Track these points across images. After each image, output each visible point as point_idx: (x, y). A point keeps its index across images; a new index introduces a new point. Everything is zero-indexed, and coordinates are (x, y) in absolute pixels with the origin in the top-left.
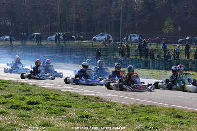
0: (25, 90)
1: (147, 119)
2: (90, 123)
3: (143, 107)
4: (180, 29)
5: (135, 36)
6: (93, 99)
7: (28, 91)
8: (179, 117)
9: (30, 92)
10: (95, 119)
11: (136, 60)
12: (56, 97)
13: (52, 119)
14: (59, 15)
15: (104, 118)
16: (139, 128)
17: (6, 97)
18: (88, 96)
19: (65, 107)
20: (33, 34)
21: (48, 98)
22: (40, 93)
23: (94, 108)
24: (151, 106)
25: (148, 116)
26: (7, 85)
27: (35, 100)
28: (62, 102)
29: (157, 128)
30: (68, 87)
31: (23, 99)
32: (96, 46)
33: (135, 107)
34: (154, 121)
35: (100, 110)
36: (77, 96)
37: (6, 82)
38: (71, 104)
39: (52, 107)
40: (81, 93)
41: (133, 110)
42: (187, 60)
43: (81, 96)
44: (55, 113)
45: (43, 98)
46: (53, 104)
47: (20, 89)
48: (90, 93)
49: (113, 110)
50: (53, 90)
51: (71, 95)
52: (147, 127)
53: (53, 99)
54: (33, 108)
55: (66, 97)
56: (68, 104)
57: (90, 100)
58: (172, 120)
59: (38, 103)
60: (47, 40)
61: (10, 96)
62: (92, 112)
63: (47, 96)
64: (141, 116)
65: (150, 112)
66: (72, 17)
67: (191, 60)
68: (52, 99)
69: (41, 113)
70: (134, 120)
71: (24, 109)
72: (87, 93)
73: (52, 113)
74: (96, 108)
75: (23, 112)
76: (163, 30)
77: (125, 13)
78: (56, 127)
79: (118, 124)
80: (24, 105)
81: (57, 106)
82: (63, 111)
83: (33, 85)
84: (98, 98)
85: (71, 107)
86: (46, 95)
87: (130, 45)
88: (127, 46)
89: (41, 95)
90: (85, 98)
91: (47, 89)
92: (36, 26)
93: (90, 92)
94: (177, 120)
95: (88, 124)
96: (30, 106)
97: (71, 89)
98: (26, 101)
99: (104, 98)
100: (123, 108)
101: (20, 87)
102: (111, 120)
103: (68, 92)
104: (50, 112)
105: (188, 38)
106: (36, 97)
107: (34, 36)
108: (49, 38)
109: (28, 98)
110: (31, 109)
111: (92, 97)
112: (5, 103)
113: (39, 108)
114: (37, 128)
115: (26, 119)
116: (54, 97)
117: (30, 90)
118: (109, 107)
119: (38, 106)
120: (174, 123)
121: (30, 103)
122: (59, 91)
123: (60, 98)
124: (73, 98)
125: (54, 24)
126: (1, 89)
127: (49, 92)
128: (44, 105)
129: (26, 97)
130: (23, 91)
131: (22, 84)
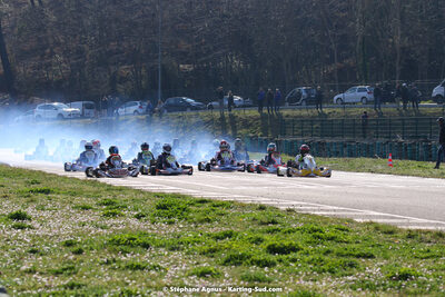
0: (265, 220)
6: (428, 236)
7: (274, 222)
9: (278, 226)
10: (424, 282)
12: (340, 235)
14: (359, 39)
17: (217, 238)
18: (417, 230)
19: (358, 256)
20: (297, 89)
21: (319, 237)
22: (301, 226)
23: (427, 258)
26: (224, 210)
27: (286, 243)
28: (353, 246)
31: (259, 241)
35: (441, 262)
36: (391, 233)
37: (223, 205)
38: (374, 251)
39: (326, 258)
40: (402, 224)
43: (401, 230)
44: (331, 272)
45: (309, 237)
46: (328, 252)
47: (254, 219)
48: (424, 224)
50: (336, 219)
51: (377, 229)
53: (332, 239)
55: (364, 234)
56: (365, 251)
57: (421, 240)
59: (294, 249)
61: (229, 235)
63: (318, 233)
68: (328, 239)
69: (296, 272)
72: (418, 224)
74: (433, 256)
75: (254, 270)
81: (339, 255)
83: (289, 210)
84: (441, 235)
85: (372, 256)
86: (315, 231)
89: (302, 230)
90: (411, 235)
91: (322, 217)
92: (304, 69)
93: (426, 221)
95: (408, 294)
98: (263, 246)
101: (257, 214)
103: (371, 223)
106: (291, 236)
107: (300, 94)
108: (336, 97)
109: (270, 240)
111: (429, 232)
112: (214, 251)
116: (333, 235)
117: (278, 219)
121: (272, 250)
122: (350, 221)
123: (349, 238)
124: (382, 236)
125: (350, 62)
126: (209, 221)
127: (325, 223)
128: (307, 254)
129: (266, 237)
130: (262, 223)
131: (262, 208)
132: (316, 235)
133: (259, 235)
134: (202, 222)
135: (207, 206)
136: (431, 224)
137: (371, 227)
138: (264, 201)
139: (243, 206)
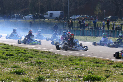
0: (6, 48)
1: (78, 64)
2: (42, 66)
3: (76, 57)
4: (105, 11)
5: (77, 16)
6: (46, 53)
7: (8, 48)
8: (97, 63)
10: (45, 64)
11: (77, 31)
12: (24, 52)
13: (20, 64)
15: (51, 63)
16: (72, 69)
18: (44, 51)
19: (29, 57)
20: (14, 15)
21: (19, 52)
23: (46, 58)
24: (81, 57)
25: (78, 62)
27: (11, 54)
28: (28, 55)
29: (82, 69)
30: (32, 46)
31: (4, 53)
32: (53, 22)
33: (71, 57)
34: (82, 65)
35: (50, 59)
36: (37, 51)
38: (33, 56)
39: (21, 57)
40: (40, 49)
41: (70, 59)
42: (108, 30)
43: (40, 51)
44: (22, 61)
45: (16, 52)
46: (21, 56)
47: (3, 47)
48: (45, 50)
49: (58, 59)
51: (34, 50)
52: (76, 68)
53: (22, 53)
54: (9, 58)
55: (30, 52)
57: (45, 54)
58: (92, 65)
59: (13, 55)
60: (23, 18)
62: (45, 61)
63: (19, 51)
64: (74, 62)
65: (80, 60)
66: (38, 4)
67: (110, 30)
68: (21, 53)
69: (13, 61)
70: (69, 64)
71: (4, 58)
72: (44, 49)
73: (20, 61)
75: (3, 60)
76: (95, 12)
77: (71, 2)
78: (22, 69)
79: (59, 67)
80: (4, 56)
81: (24, 57)
82: (27, 59)
83: (12, 45)
84: (49, 52)
85: (32, 57)
87: (73, 22)
88: (72, 22)
89: (15, 50)
90: (42, 52)
91: (20, 47)
94: (96, 64)
95: (41, 67)
96: (8, 57)
97: (34, 47)
98: (5, 54)
99: (54, 52)
100: (64, 58)
101: (3, 46)
102: (55, 65)
103: (32, 49)
104: (19, 60)
105: (110, 17)
106: (12, 52)
108: (24, 17)
109: (7, 53)
110: (8, 59)
111: (47, 51)
113: (13, 58)
114: (10, 69)
115: (4, 64)
117: (9, 48)
118: (55, 57)
119: (12, 57)
120: (93, 66)
121: (7, 55)
122: (27, 48)
123: (27, 52)
124: (35, 52)
127: (21, 49)
128: (16, 56)
129: (6, 52)
130: (5, 48)
131: (5, 45)
132: (18, 52)
133: (4, 51)
137: (32, 50)
138: (5, 43)
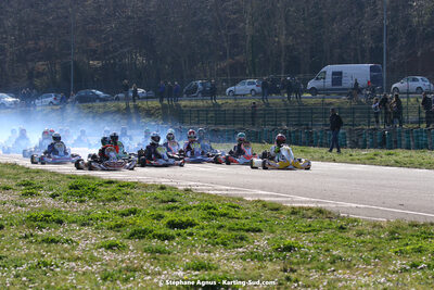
0: (165, 199)
1: (419, 250)
2: (295, 261)
7: (173, 201)
9: (176, 204)
10: (306, 253)
12: (232, 212)
13: (216, 256)
15: (326, 251)
16: (399, 267)
17: (123, 215)
18: (299, 207)
19: (247, 230)
20: (194, 83)
22: (197, 204)
25: (422, 243)
26: (129, 190)
27: (184, 219)
30: (260, 192)
31: (160, 217)
33: (396, 228)
35: (321, 236)
36: (277, 209)
37: (128, 185)
38: (261, 226)
40: (287, 202)
41: (392, 233)
43: (285, 208)
44: (224, 244)
45: (204, 214)
46: (221, 227)
47: (155, 198)
48: (305, 202)
49: (351, 234)
50: (228, 197)
51: (264, 206)
53: (225, 215)
54: (178, 235)
55: (253, 211)
56: (254, 225)
57: (304, 216)
59: (191, 225)
61: (134, 212)
63: (212, 210)
64: (407, 245)
68: (221, 215)
70: (391, 252)
71: (159, 236)
72: (299, 202)
73: (217, 243)
74: (313, 230)
75: (156, 243)
79: (354, 262)
81: (231, 229)
82: (241, 238)
83: (187, 190)
84: (320, 211)
85: (260, 231)
86: (210, 208)
89: (199, 208)
90: (294, 212)
91: (216, 196)
96: (173, 232)
97: (267, 196)
98: (164, 222)
101: (158, 193)
102: (342, 254)
103: (259, 201)
104: (214, 242)
106: (188, 213)
107: (195, 87)
109: (169, 216)
110: (173, 238)
111: (310, 209)
112: (120, 226)
113: (191, 235)
116: (226, 211)
117: (177, 198)
118: (341, 228)
119: (189, 229)
122: (241, 199)
123: (240, 214)
124: (269, 212)
126: (115, 199)
128: (203, 229)
129: (166, 213)
130: (163, 202)
131: (163, 188)
132: (211, 212)
133: (160, 212)
134: (109, 200)
135: (114, 187)
136: (313, 202)
137: (260, 205)
138: (164, 182)
139: (146, 186)
